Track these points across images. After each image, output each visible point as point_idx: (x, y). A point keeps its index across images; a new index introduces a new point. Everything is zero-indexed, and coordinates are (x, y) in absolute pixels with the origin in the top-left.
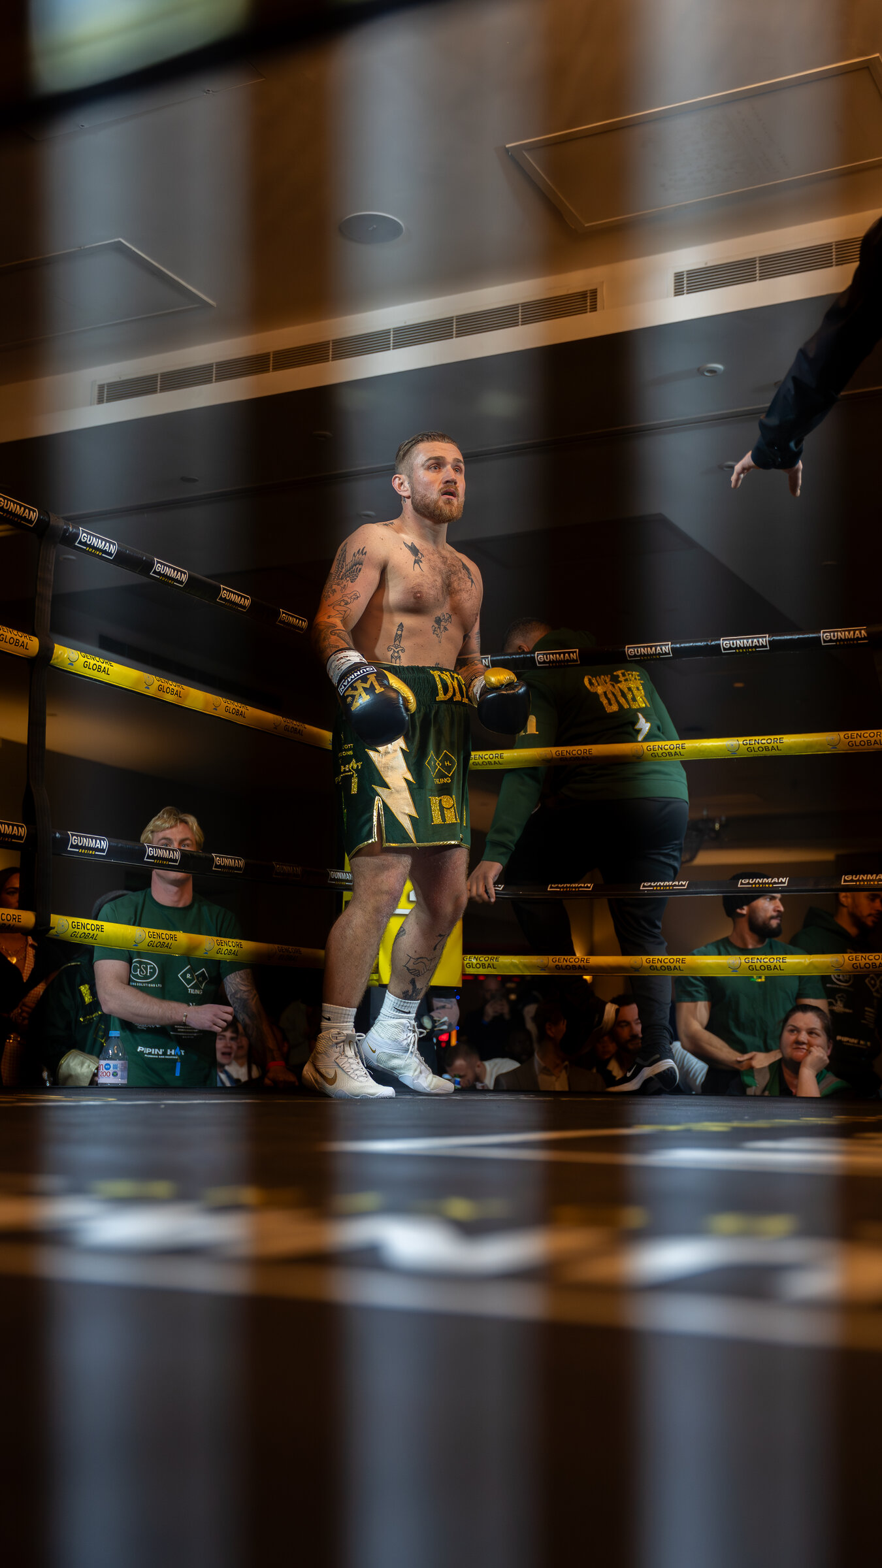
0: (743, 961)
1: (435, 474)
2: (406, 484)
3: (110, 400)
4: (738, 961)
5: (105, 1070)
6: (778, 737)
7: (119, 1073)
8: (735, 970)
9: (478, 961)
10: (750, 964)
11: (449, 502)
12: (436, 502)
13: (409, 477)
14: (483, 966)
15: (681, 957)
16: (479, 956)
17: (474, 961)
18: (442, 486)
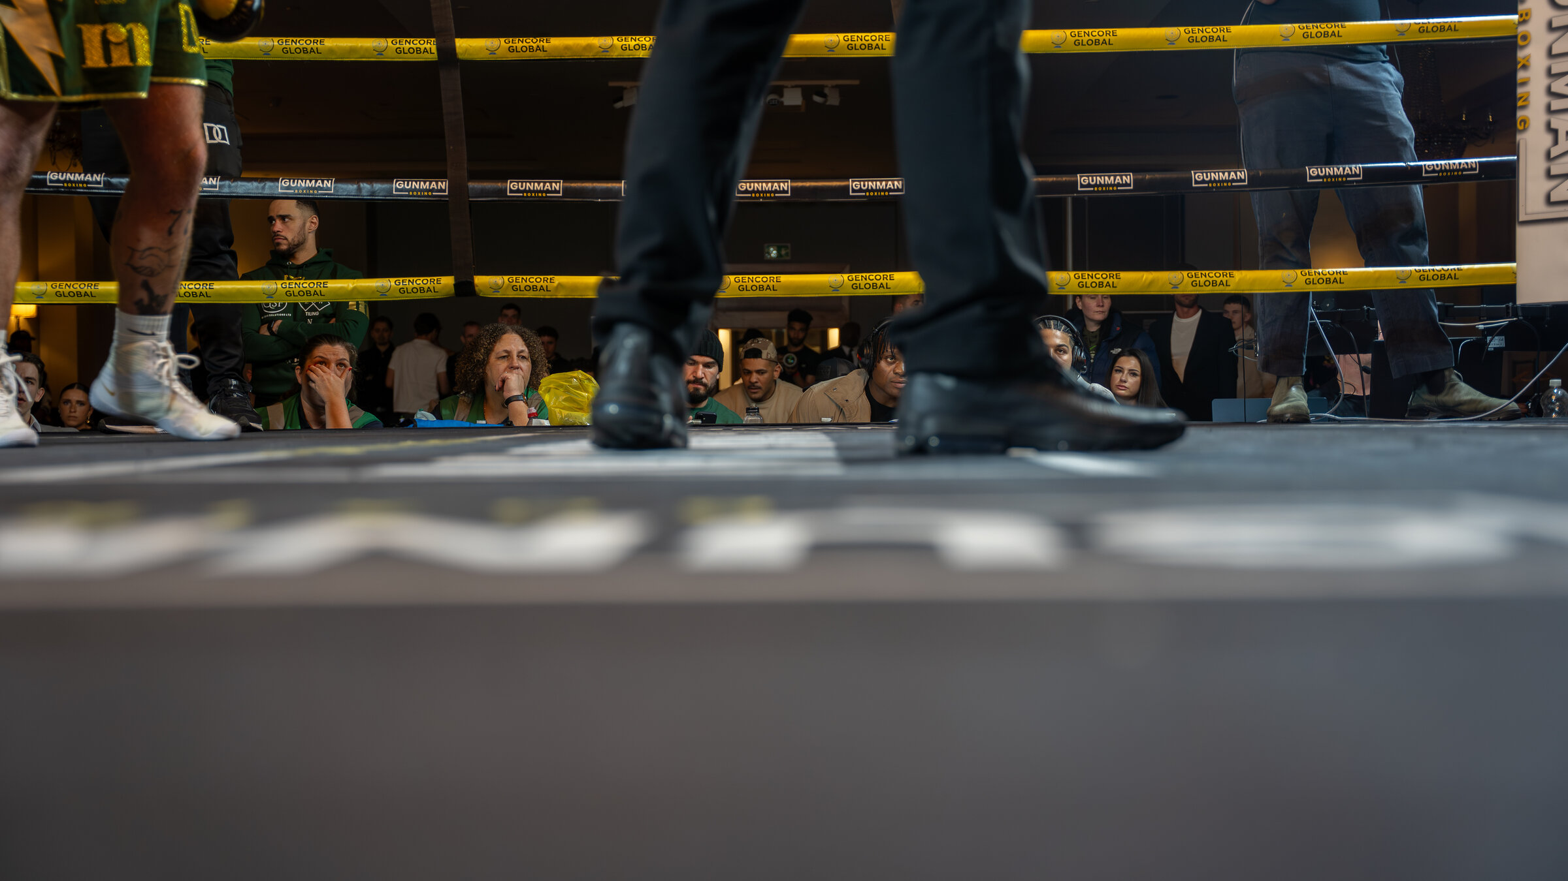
0: (279, 286)
10: (287, 289)
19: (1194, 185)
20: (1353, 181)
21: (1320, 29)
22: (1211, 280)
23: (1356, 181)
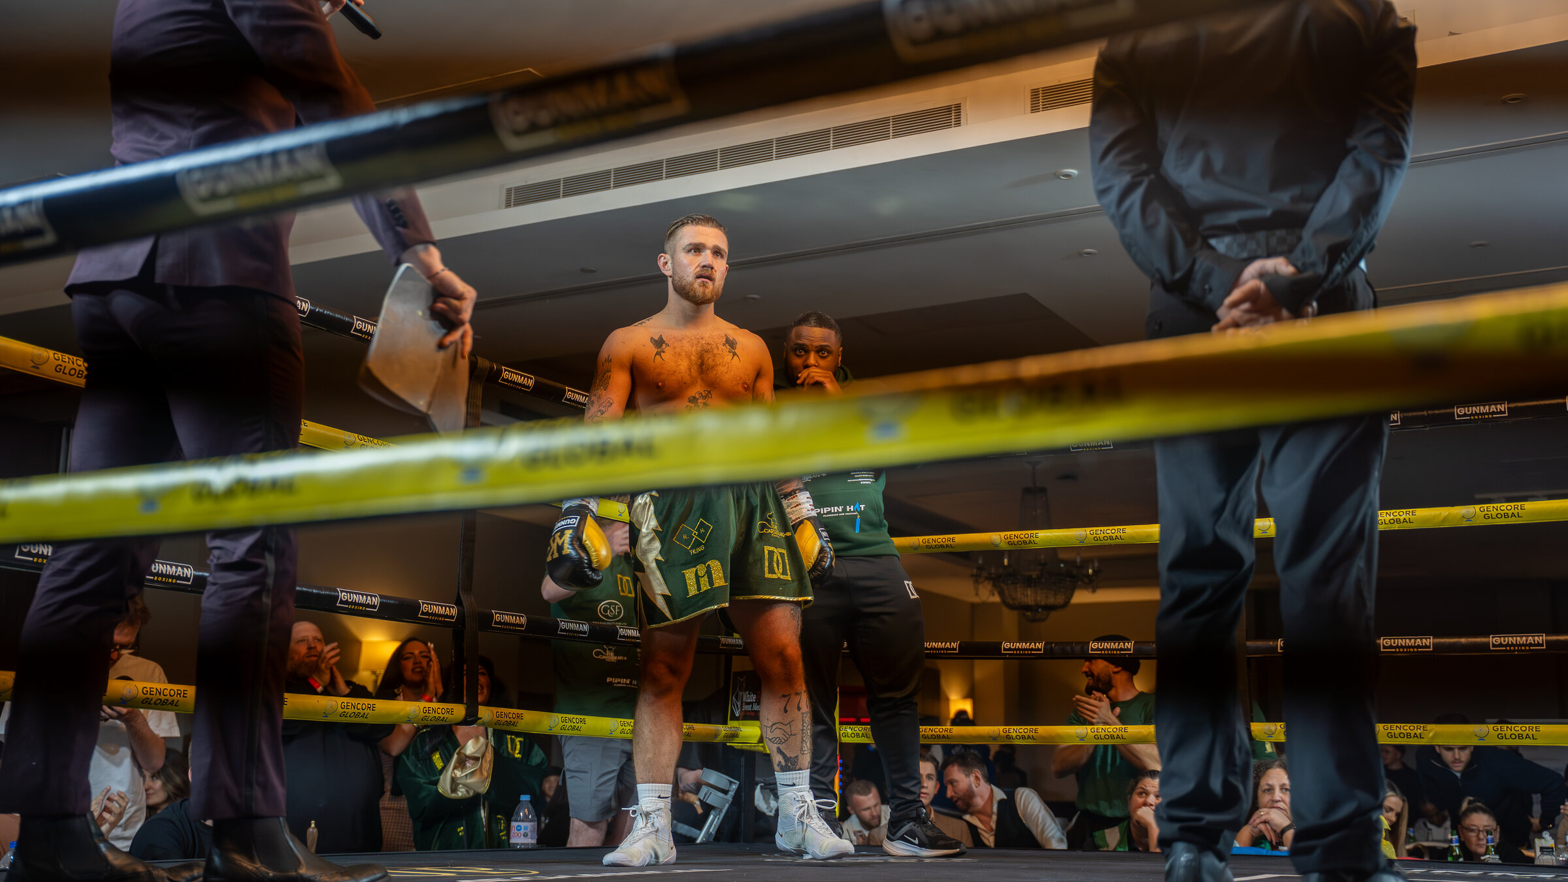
1: (693, 257)
2: (669, 264)
3: (516, 205)
4: (1085, 731)
5: (516, 831)
6: (1121, 527)
7: (529, 834)
8: (1082, 739)
9: (853, 731)
11: (704, 285)
12: (692, 284)
13: (672, 258)
14: (858, 735)
15: (1034, 727)
16: (854, 726)
17: (849, 731)
18: (698, 269)
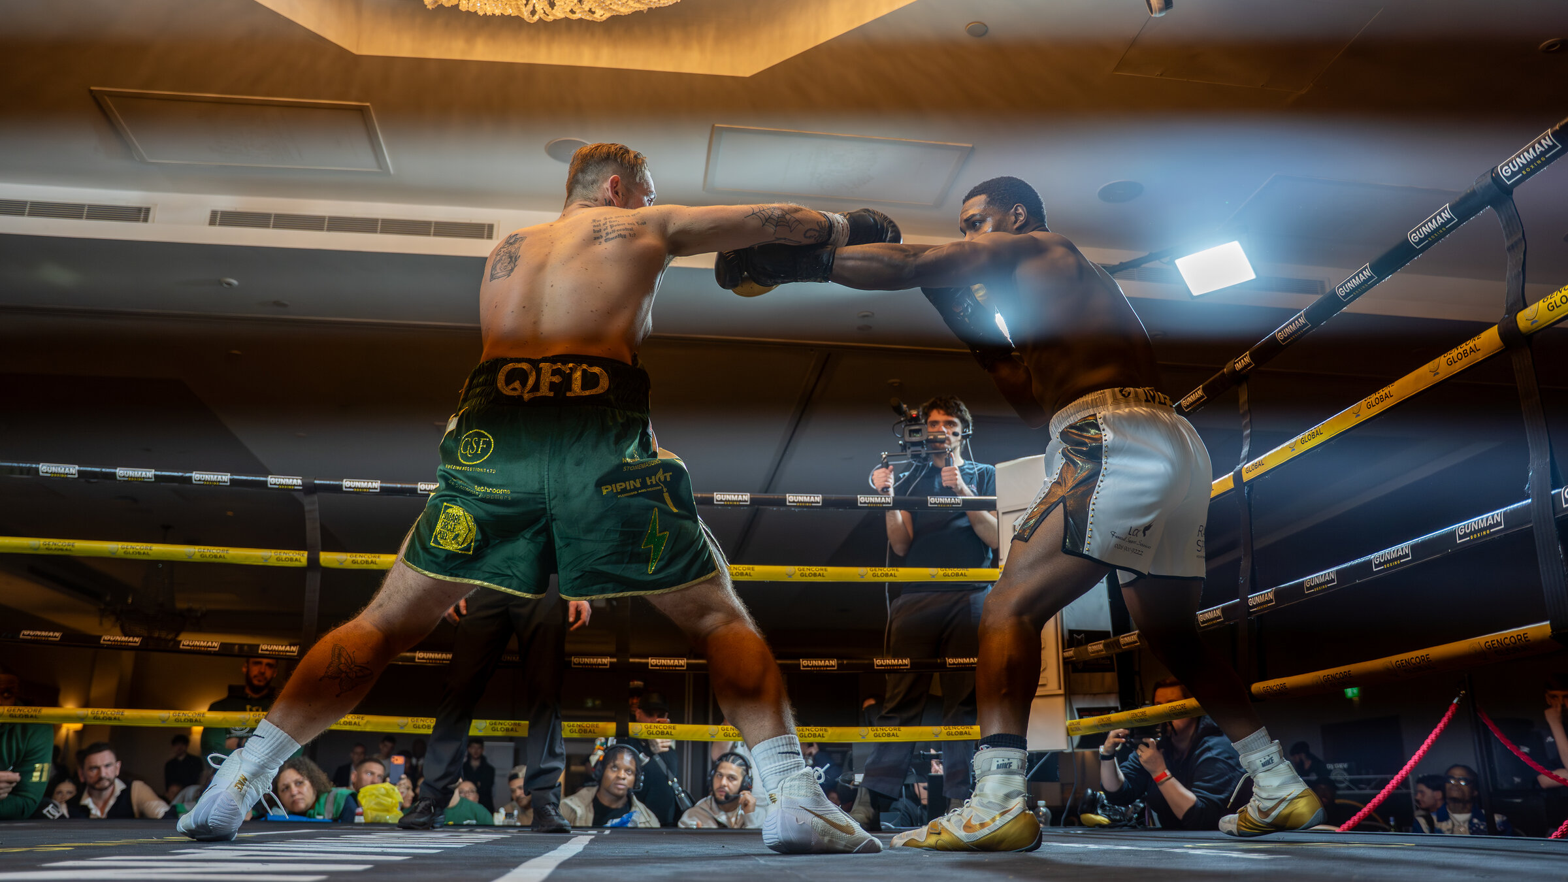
19: (802, 668)
20: (904, 669)
21: (883, 572)
22: (812, 733)
23: (906, 669)
